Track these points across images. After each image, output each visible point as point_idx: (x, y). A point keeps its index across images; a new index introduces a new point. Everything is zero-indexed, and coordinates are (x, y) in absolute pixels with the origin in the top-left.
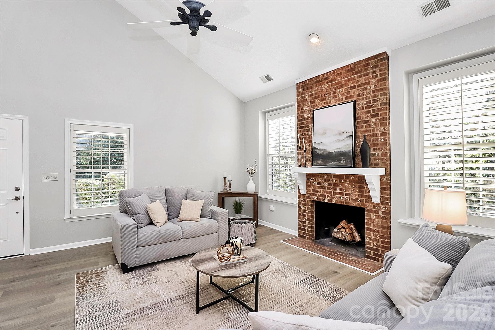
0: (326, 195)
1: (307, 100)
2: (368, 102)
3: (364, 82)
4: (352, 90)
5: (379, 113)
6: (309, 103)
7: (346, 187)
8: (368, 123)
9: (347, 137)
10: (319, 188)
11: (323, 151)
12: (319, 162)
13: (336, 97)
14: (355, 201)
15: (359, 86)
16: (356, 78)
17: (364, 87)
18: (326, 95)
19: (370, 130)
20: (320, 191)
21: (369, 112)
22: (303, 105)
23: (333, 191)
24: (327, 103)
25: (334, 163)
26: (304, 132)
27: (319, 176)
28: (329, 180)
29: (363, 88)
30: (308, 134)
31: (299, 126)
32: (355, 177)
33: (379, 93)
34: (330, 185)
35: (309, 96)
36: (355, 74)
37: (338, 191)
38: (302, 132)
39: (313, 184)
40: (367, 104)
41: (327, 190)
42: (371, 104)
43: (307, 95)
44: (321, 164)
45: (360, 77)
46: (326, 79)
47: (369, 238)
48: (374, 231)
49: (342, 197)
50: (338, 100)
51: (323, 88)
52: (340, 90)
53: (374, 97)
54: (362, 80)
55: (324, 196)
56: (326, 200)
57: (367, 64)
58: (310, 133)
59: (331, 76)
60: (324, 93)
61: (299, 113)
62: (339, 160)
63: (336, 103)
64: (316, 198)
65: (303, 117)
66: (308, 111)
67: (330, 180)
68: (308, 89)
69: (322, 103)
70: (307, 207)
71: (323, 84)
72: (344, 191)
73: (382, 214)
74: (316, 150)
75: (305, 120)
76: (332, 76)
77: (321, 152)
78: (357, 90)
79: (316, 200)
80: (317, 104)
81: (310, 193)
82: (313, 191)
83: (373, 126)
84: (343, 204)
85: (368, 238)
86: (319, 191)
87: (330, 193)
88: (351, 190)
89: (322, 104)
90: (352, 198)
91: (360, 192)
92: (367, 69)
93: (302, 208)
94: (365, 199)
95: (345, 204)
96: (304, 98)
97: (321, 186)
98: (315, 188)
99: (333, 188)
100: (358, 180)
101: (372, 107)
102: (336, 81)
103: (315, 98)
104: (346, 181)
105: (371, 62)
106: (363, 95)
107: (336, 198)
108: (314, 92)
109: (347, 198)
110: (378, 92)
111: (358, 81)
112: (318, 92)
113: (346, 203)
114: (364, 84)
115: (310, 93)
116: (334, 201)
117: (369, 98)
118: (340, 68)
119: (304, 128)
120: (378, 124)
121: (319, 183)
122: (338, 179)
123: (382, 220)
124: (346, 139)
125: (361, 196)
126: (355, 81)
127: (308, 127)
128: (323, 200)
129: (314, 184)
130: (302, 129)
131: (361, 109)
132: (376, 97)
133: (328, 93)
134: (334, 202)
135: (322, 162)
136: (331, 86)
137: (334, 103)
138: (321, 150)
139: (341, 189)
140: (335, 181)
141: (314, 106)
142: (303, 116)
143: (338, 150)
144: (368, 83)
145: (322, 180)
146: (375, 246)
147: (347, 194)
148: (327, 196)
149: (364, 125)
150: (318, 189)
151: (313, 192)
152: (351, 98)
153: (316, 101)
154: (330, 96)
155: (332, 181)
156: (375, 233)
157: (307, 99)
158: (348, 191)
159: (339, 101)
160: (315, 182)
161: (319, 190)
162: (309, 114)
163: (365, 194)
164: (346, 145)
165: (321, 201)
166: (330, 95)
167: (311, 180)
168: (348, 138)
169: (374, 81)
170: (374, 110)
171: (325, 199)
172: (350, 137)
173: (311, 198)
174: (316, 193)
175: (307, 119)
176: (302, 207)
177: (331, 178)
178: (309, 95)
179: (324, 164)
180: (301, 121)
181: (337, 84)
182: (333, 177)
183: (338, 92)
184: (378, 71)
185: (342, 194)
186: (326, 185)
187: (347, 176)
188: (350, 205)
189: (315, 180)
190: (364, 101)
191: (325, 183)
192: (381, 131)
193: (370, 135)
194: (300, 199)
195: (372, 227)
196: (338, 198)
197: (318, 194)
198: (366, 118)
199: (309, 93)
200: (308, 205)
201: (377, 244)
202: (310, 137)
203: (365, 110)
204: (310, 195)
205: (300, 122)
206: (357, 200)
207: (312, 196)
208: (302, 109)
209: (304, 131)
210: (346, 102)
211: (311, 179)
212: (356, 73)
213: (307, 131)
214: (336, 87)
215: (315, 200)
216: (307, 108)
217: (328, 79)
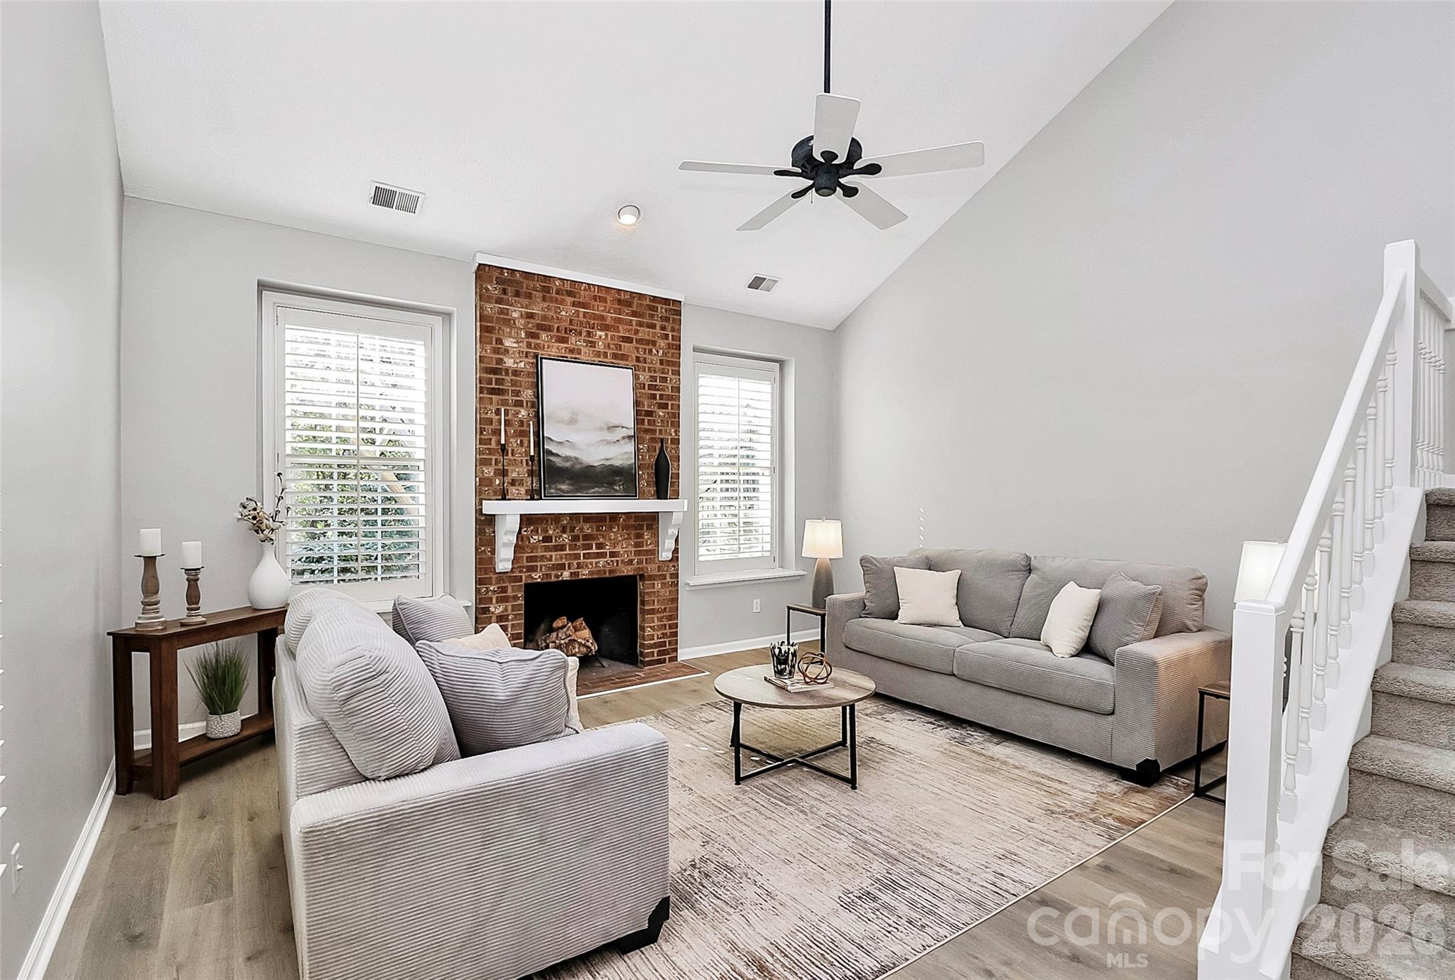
0: (567, 563)
1: (514, 323)
2: (653, 379)
3: (647, 337)
4: (626, 344)
5: (670, 403)
6: (523, 334)
7: (611, 539)
8: (652, 416)
9: (624, 438)
10: (547, 549)
11: (571, 462)
12: (564, 487)
13: (593, 344)
14: (628, 565)
15: (639, 341)
16: (634, 323)
17: (647, 347)
18: (571, 331)
19: (656, 430)
20: (551, 556)
21: (654, 397)
22: (503, 331)
23: (582, 552)
24: (572, 351)
25: (600, 490)
26: (503, 405)
27: (547, 521)
28: (573, 529)
29: (645, 349)
30: (517, 414)
31: (488, 386)
32: (627, 517)
33: (670, 368)
34: (575, 538)
35: (522, 315)
36: (632, 316)
37: (594, 550)
38: (498, 405)
39: (529, 542)
40: (651, 381)
41: (568, 552)
42: (658, 383)
43: (515, 311)
44: (568, 492)
45: (640, 324)
46: (570, 294)
47: (651, 627)
48: (658, 612)
49: (602, 562)
50: (598, 354)
51: (563, 313)
52: (602, 334)
53: (663, 373)
54: (644, 333)
55: (562, 567)
56: (566, 575)
57: (654, 307)
58: (522, 411)
59: (582, 292)
60: (566, 324)
61: (489, 351)
62: (611, 484)
63: (593, 359)
64: (540, 577)
65: (500, 364)
66: (519, 353)
67: (575, 528)
68: (517, 294)
69: (559, 346)
70: (509, 605)
71: (562, 302)
72: (608, 547)
73: (671, 578)
74: (551, 458)
75: (507, 374)
76: (584, 296)
77: (567, 464)
78: (636, 348)
79: (539, 580)
80: (546, 344)
81: (520, 567)
82: (530, 559)
83: (660, 424)
84: (604, 576)
85: (649, 629)
86: (546, 558)
87: (577, 556)
88: (620, 545)
89: (558, 349)
90: (622, 560)
91: (637, 545)
92: (652, 316)
93: (493, 610)
94: (644, 558)
95: (607, 575)
96: (508, 315)
97: (553, 544)
98: (537, 552)
99: (583, 545)
100: (633, 523)
101: (658, 390)
102: (593, 310)
103: (540, 327)
104: (611, 528)
105: (659, 306)
106: (645, 363)
107: (590, 566)
108: (536, 310)
109: (612, 561)
110: (669, 365)
111: (637, 332)
112: (550, 317)
113: (610, 574)
114: (648, 342)
115: (526, 308)
116: (584, 574)
117: (655, 372)
118: (603, 287)
119: (503, 394)
120: (668, 422)
121: (547, 539)
122: (595, 526)
123: (670, 589)
124: (622, 442)
125: (638, 553)
126: (632, 329)
127: (517, 396)
128: (557, 576)
129: (532, 541)
130: (498, 397)
131: (641, 388)
132: (666, 374)
133: (576, 330)
134: (584, 577)
135: (570, 487)
136: (581, 316)
137: (589, 358)
138: (567, 459)
139: (600, 546)
140: (588, 529)
141: (537, 346)
142: (500, 361)
143: (608, 463)
144: (654, 343)
145: (555, 530)
146: (661, 638)
147: (613, 554)
148: (569, 564)
149: (646, 419)
150: (545, 551)
151: (531, 562)
152: (623, 360)
153: (544, 336)
154: (580, 338)
155: (581, 529)
156: (659, 615)
157: (514, 321)
158: (615, 547)
159: (599, 357)
160: (536, 537)
161: (548, 554)
162: (521, 362)
163: (645, 548)
164: (623, 454)
165: (553, 579)
166: (581, 335)
167: (525, 533)
168: (627, 440)
169: (662, 343)
170: (662, 395)
171: (562, 573)
172: (629, 437)
173: (524, 578)
174: (538, 564)
175: (516, 373)
176: (496, 608)
177: (580, 523)
178: (521, 312)
179: (576, 492)
180: (494, 374)
181: (595, 317)
182: (584, 522)
183: (597, 337)
184: (669, 328)
185: (603, 555)
186: (566, 540)
187: (614, 517)
188: (618, 574)
189: (538, 532)
190: (647, 375)
191: (565, 536)
192: (671, 435)
193: (655, 438)
194: (487, 588)
195: (656, 607)
196: (594, 565)
197: (545, 565)
198: (649, 406)
199: (522, 308)
200: (516, 598)
201: (663, 634)
202: (521, 423)
203: (647, 391)
204: (520, 572)
205: (490, 374)
206: (631, 562)
207: (527, 574)
208: (499, 341)
209: (504, 403)
210: (613, 363)
211: (525, 531)
212: (634, 314)
213: (515, 406)
214: (594, 324)
215: (535, 581)
216: (515, 345)
217: (575, 297)
